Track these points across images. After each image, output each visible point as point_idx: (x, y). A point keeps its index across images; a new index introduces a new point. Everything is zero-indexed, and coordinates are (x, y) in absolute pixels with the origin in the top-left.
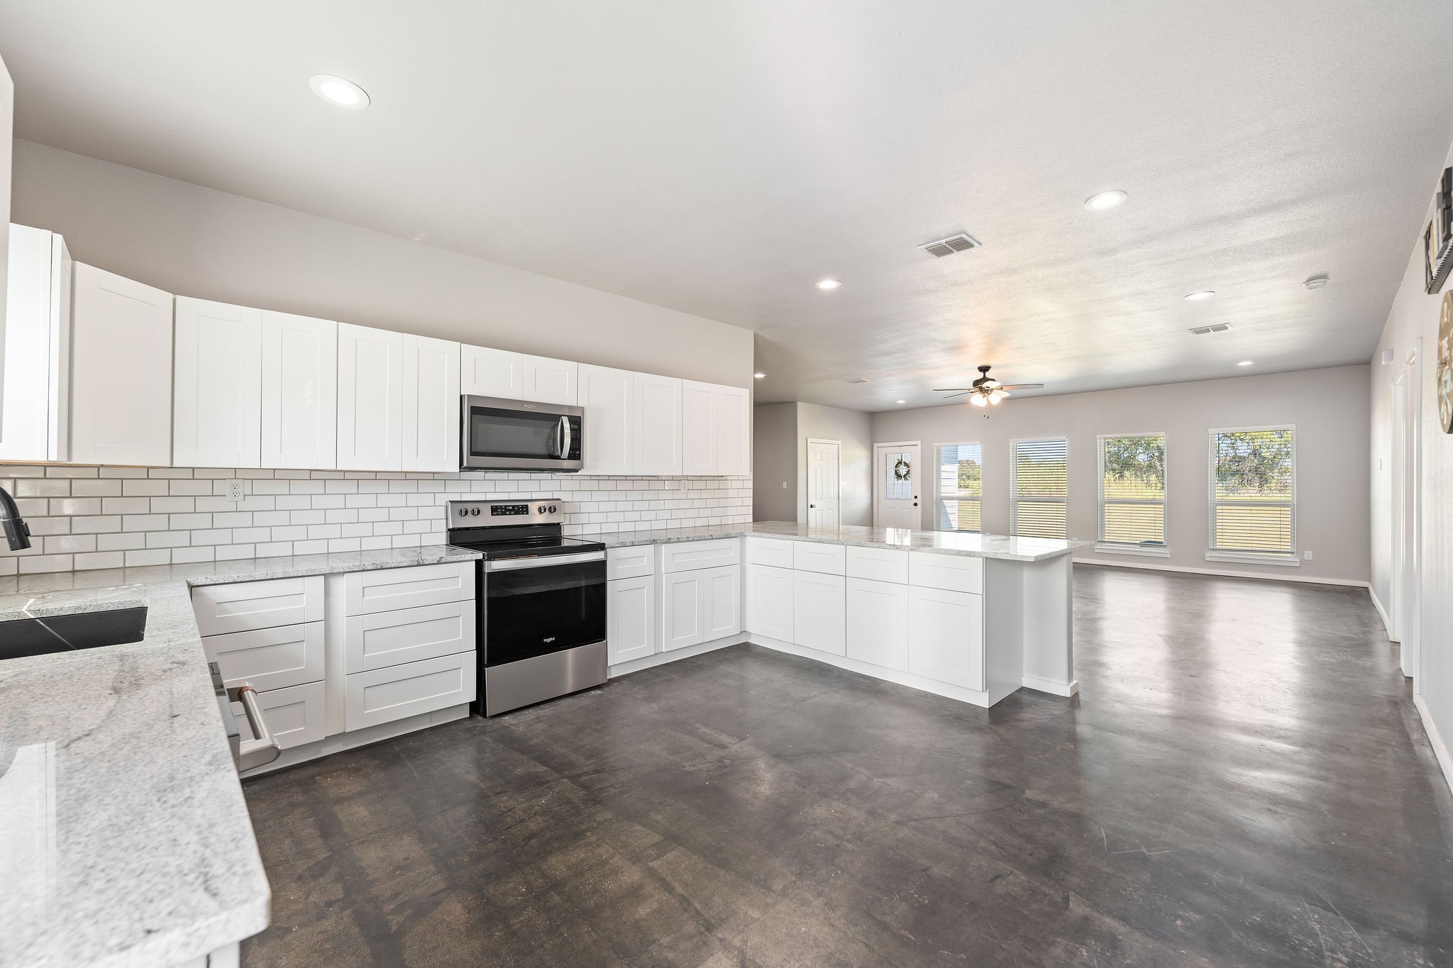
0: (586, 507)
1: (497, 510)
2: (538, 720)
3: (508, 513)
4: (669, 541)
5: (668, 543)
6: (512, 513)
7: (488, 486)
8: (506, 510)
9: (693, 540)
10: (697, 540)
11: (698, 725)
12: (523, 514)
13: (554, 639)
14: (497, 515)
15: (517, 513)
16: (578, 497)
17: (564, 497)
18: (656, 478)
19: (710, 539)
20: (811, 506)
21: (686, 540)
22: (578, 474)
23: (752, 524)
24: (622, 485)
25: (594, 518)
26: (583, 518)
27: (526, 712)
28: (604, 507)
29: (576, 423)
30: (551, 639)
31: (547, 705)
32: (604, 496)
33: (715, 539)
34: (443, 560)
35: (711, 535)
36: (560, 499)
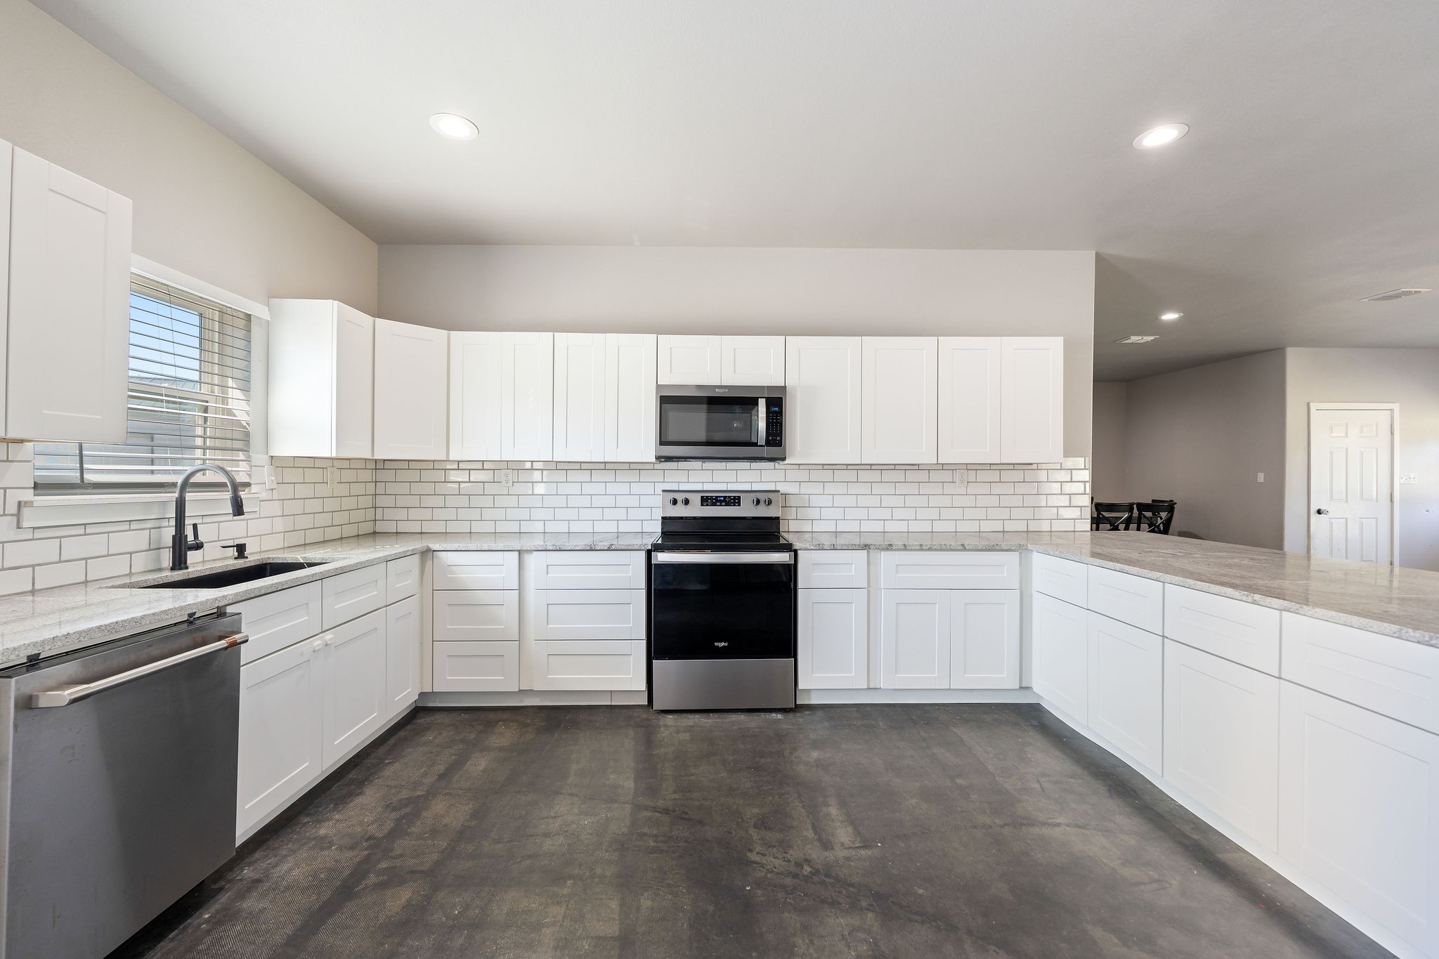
0: (816, 501)
1: (706, 501)
2: (690, 729)
3: (718, 504)
4: (889, 547)
5: (887, 549)
6: (724, 504)
7: (706, 476)
8: (717, 501)
9: (930, 549)
10: (936, 550)
11: (832, 801)
12: (735, 505)
13: (726, 644)
14: (707, 505)
15: (728, 504)
16: (806, 489)
17: (783, 488)
18: (916, 467)
19: (959, 550)
20: (1319, 512)
21: (918, 547)
22: (786, 462)
23: (1089, 534)
24: (864, 476)
25: (827, 513)
26: (813, 513)
27: (691, 716)
28: (839, 501)
29: (776, 405)
30: (723, 644)
31: (716, 715)
32: (841, 489)
33: (969, 550)
34: (613, 547)
35: (963, 545)
36: (778, 491)
